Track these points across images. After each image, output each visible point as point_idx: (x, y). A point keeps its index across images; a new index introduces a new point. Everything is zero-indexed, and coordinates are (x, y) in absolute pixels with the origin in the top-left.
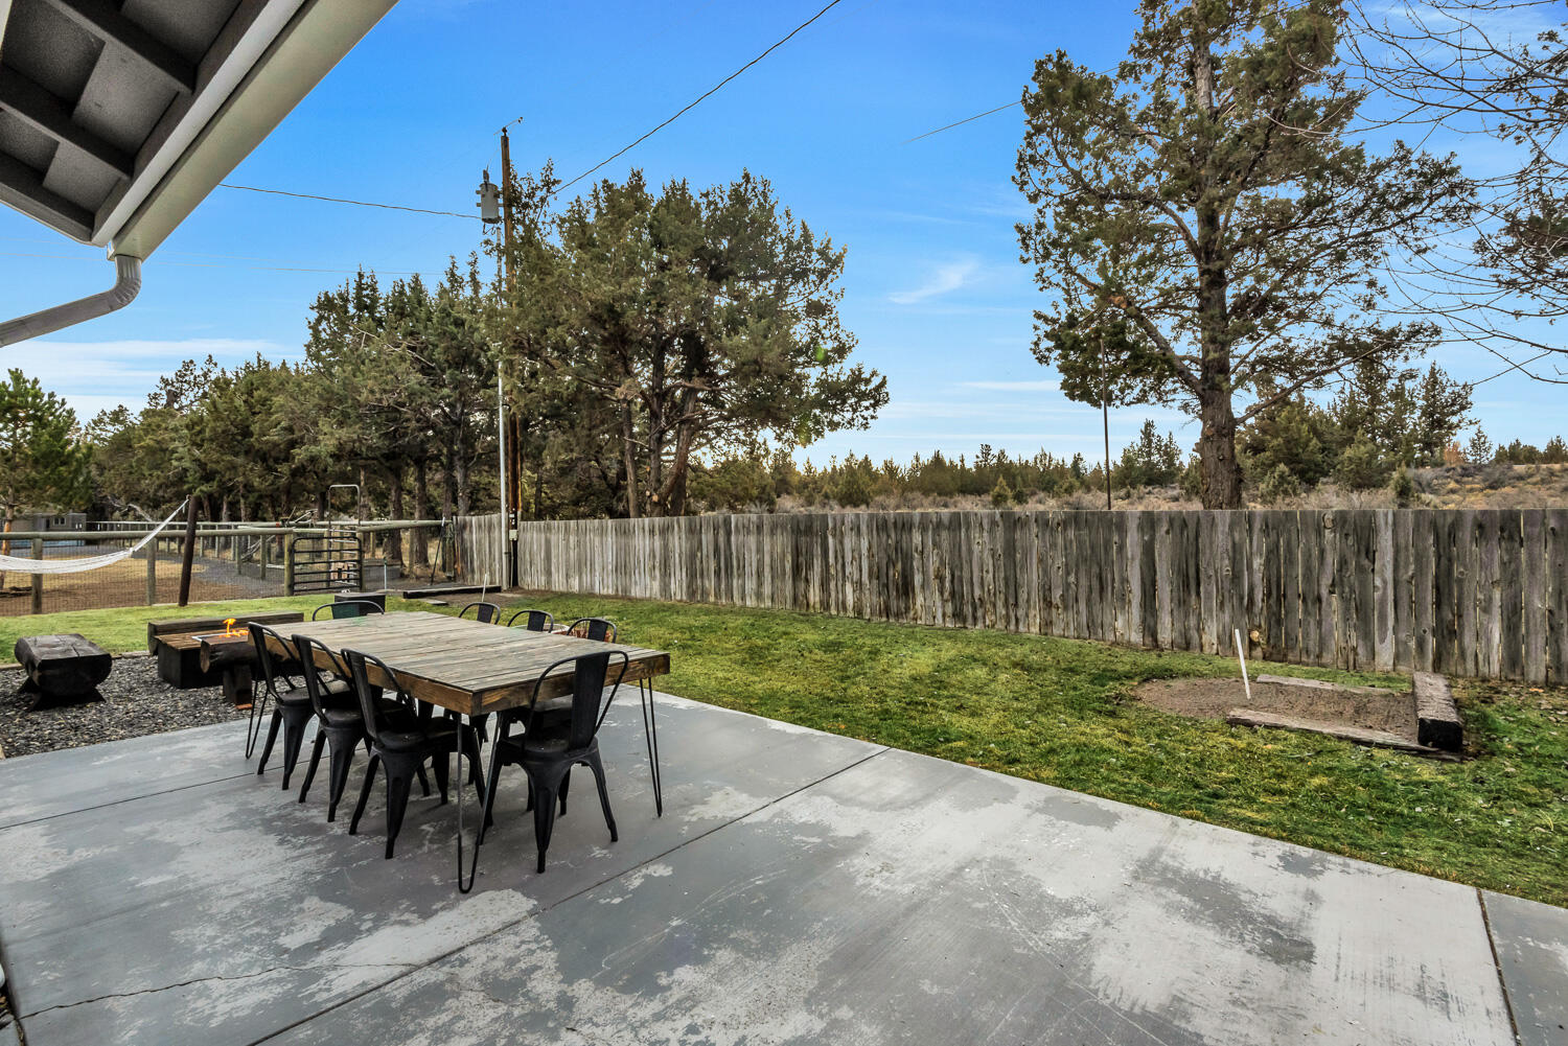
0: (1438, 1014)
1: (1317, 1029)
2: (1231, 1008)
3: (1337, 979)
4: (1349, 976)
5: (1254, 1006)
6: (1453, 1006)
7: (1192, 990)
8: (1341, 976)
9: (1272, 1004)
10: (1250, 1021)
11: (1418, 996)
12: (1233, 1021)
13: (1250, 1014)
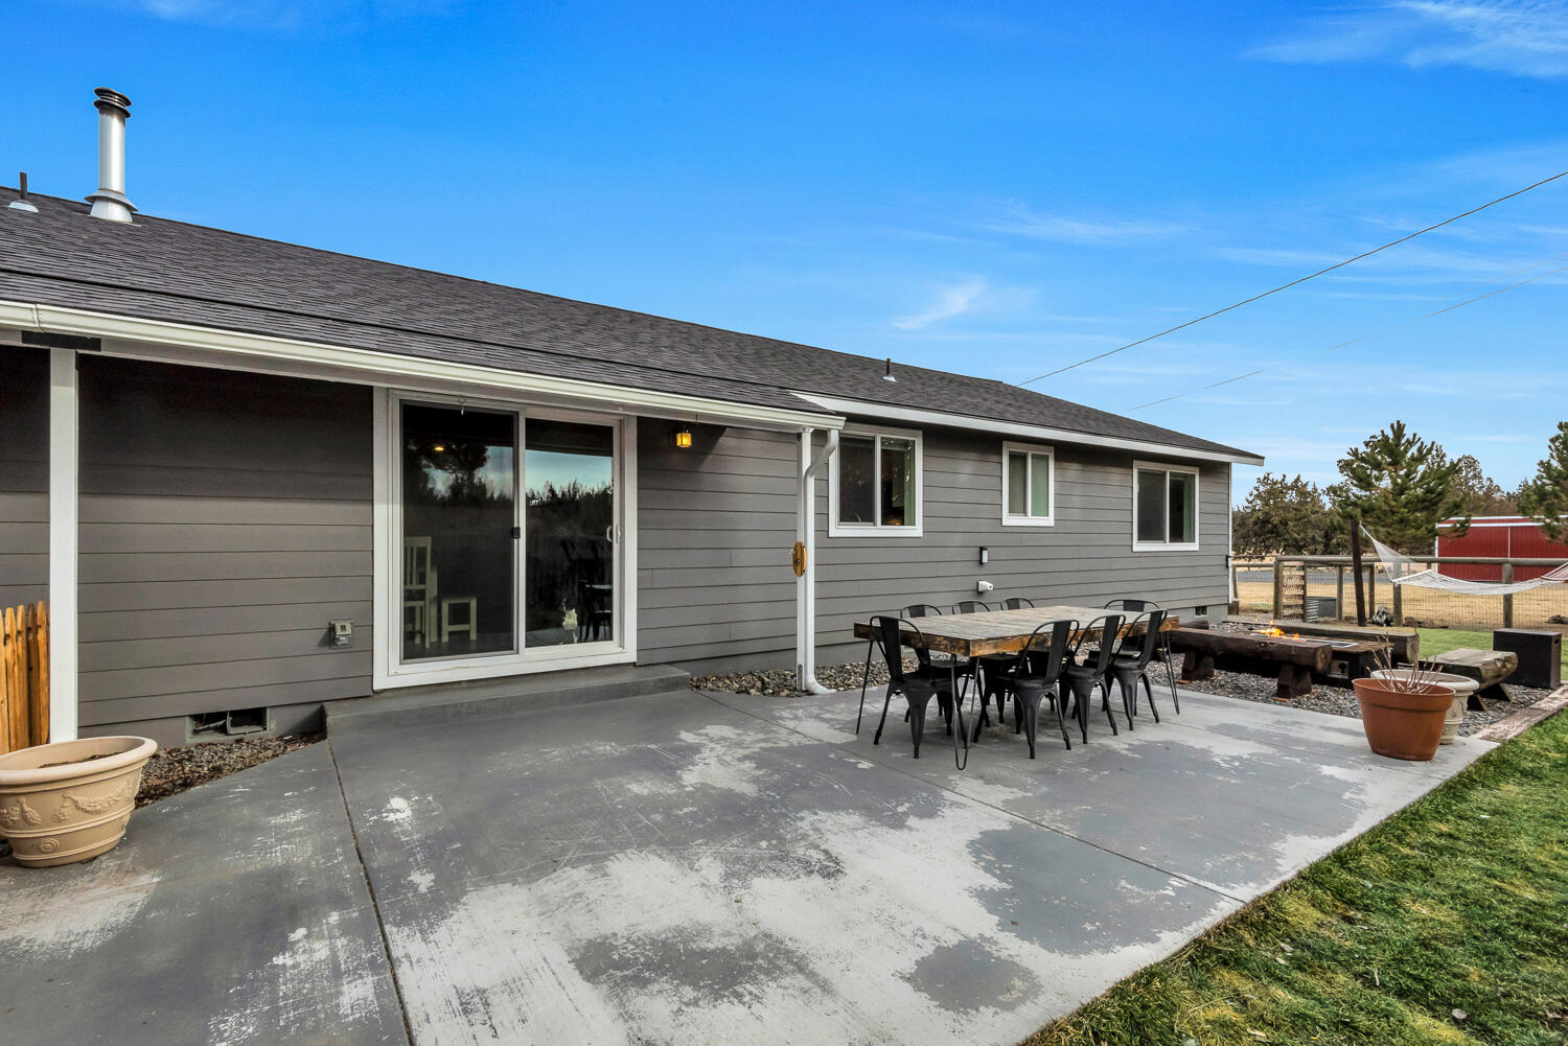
0: (464, 985)
1: (527, 914)
2: (577, 890)
3: (545, 960)
4: (540, 970)
5: (569, 901)
6: (456, 1003)
7: (606, 885)
8: (543, 964)
9: (562, 909)
10: (562, 891)
11: (484, 991)
12: (569, 885)
13: (567, 895)
